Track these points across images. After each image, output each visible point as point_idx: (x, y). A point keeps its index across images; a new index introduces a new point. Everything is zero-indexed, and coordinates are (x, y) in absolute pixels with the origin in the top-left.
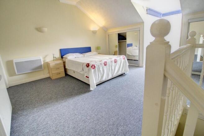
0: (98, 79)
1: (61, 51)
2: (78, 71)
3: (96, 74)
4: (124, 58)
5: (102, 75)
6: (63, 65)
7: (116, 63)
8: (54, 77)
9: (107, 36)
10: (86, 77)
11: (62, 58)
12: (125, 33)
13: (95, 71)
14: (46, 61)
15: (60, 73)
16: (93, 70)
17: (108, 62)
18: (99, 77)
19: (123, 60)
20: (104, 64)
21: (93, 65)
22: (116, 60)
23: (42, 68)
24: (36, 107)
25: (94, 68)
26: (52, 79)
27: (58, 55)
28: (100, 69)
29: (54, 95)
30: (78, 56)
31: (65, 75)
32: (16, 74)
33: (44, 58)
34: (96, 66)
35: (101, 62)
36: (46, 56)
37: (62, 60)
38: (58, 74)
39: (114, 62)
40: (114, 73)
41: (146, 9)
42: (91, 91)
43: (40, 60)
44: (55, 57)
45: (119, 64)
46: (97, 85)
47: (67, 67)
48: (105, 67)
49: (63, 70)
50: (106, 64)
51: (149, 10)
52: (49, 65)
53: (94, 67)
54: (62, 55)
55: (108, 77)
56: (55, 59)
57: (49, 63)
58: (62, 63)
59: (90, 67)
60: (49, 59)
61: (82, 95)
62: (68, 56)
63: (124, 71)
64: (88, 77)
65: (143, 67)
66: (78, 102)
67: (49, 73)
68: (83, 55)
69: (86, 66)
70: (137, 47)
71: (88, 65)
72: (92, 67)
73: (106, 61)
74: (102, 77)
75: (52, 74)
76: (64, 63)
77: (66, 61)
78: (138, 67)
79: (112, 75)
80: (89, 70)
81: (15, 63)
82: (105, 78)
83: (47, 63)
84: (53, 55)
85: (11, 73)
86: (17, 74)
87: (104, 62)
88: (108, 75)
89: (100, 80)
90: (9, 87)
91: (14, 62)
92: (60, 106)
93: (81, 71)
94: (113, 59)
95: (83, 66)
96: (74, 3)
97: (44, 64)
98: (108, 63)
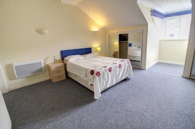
0: (103, 86)
1: (62, 52)
2: (81, 77)
3: (101, 81)
4: (128, 62)
5: (106, 82)
6: (64, 68)
7: (121, 68)
8: (54, 81)
9: (108, 36)
10: (91, 85)
11: (63, 60)
12: (127, 34)
13: (100, 79)
14: (47, 64)
15: (61, 76)
16: (98, 78)
17: (113, 67)
18: (103, 84)
19: (127, 64)
20: (109, 70)
21: (98, 72)
22: (120, 65)
23: (43, 71)
24: (38, 121)
25: (99, 76)
26: (53, 83)
27: (58, 57)
28: (105, 76)
29: (56, 104)
30: (79, 59)
31: (66, 78)
32: (15, 77)
33: (45, 60)
34: (100, 73)
35: (106, 68)
36: (47, 58)
37: (63, 62)
38: (58, 77)
39: (118, 68)
40: (118, 79)
41: (150, 10)
42: (96, 99)
43: (41, 62)
44: (56, 60)
45: (124, 69)
46: (101, 93)
47: (68, 70)
48: (110, 74)
49: (64, 73)
50: (111, 70)
51: (154, 11)
52: (51, 69)
53: (98, 74)
54: (63, 57)
55: (112, 83)
56: (56, 61)
57: (50, 67)
58: (64, 65)
59: (95, 74)
60: (50, 62)
61: (86, 105)
62: (69, 59)
63: (128, 75)
64: (92, 85)
65: (145, 70)
66: (83, 115)
67: (50, 75)
68: (84, 56)
69: (91, 73)
70: (136, 47)
71: (92, 72)
72: (96, 74)
73: (110, 67)
74: (107, 84)
75: (53, 77)
76: (65, 65)
77: (68, 64)
78: (140, 69)
79: (116, 81)
80: (93, 77)
81: (15, 67)
82: (110, 85)
83: (48, 65)
84: (54, 57)
85: (11, 77)
86: (17, 78)
87: (109, 68)
88: (112, 81)
89: (105, 86)
90: (9, 91)
91: (14, 65)
92: (63, 120)
93: (84, 77)
94: (118, 65)
95: (87, 72)
96: (76, 4)
97: (44, 66)
98: (112, 69)
